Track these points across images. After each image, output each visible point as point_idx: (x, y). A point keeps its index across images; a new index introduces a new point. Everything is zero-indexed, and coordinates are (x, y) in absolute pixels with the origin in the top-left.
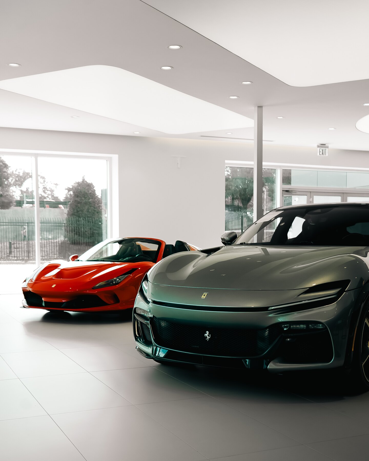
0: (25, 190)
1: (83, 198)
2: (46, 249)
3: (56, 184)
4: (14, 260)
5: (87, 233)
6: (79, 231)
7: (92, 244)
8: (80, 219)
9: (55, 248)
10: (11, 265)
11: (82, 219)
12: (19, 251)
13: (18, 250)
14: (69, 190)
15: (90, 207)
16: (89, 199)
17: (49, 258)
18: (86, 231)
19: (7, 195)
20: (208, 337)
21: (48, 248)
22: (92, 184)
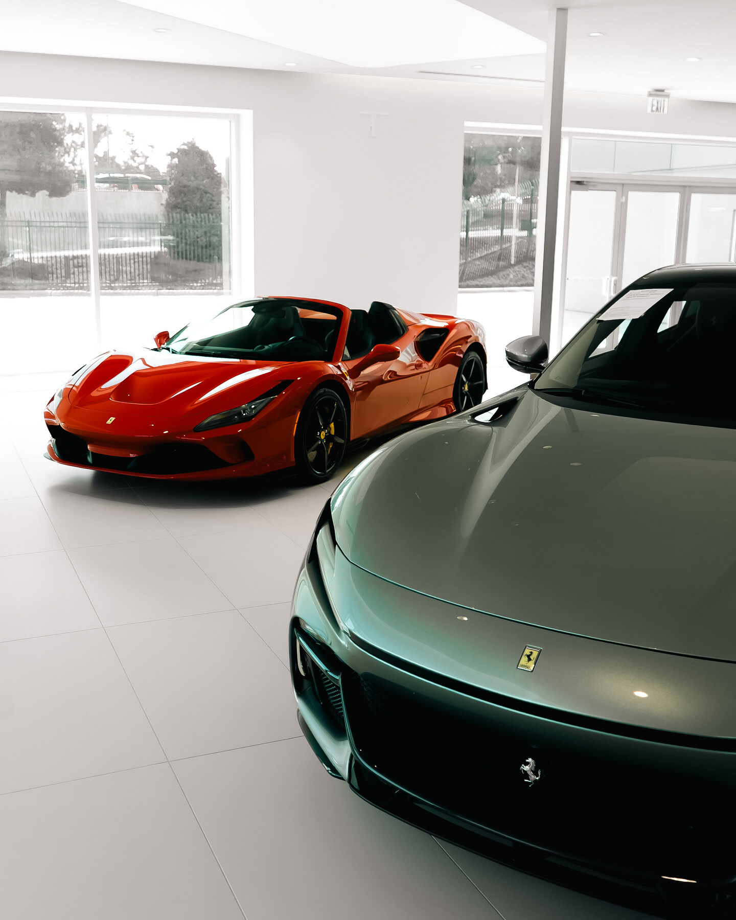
0: (101, 155)
1: (192, 178)
2: (128, 269)
3: (152, 147)
4: (74, 288)
5: (199, 240)
6: (185, 236)
7: (208, 260)
8: (187, 215)
9: (145, 266)
10: (69, 297)
11: (190, 214)
12: (83, 272)
13: (80, 269)
14: (172, 155)
15: (204, 194)
16: (203, 180)
17: (134, 285)
18: (198, 238)
19: (61, 172)
20: (533, 777)
21: (132, 265)
22: (207, 153)
